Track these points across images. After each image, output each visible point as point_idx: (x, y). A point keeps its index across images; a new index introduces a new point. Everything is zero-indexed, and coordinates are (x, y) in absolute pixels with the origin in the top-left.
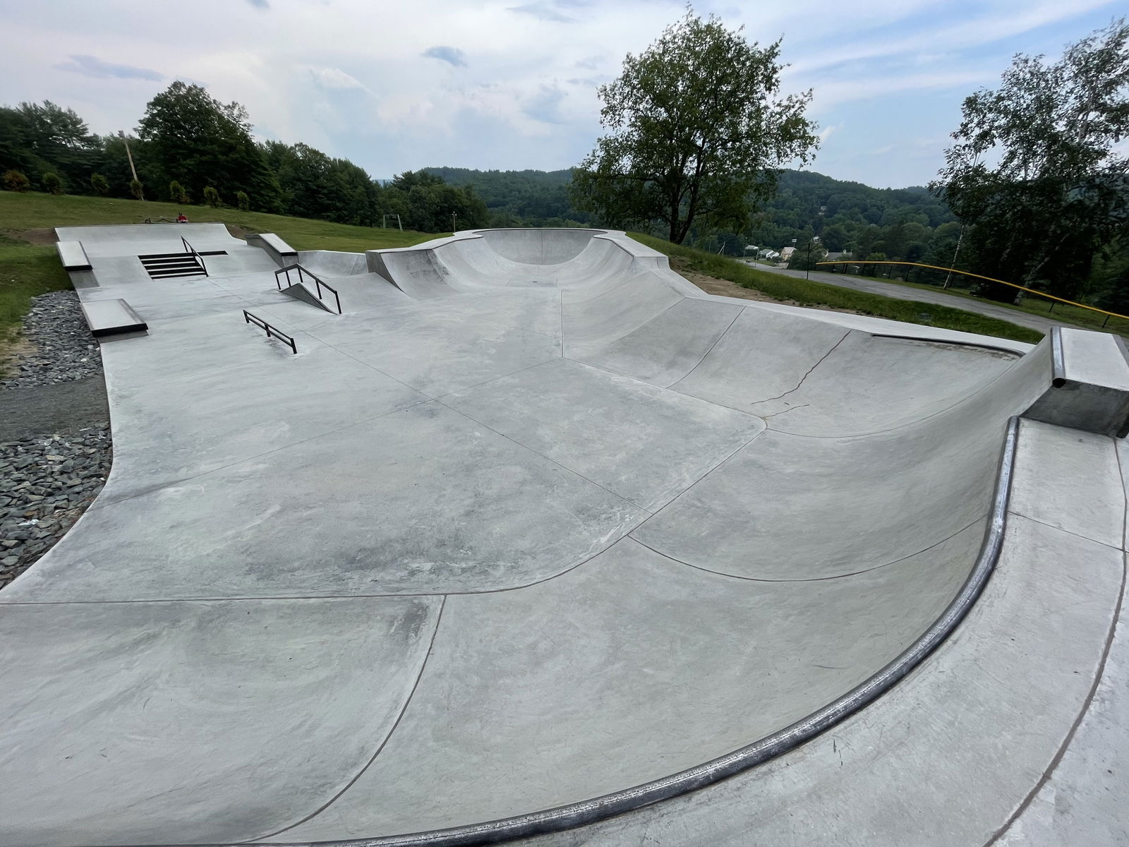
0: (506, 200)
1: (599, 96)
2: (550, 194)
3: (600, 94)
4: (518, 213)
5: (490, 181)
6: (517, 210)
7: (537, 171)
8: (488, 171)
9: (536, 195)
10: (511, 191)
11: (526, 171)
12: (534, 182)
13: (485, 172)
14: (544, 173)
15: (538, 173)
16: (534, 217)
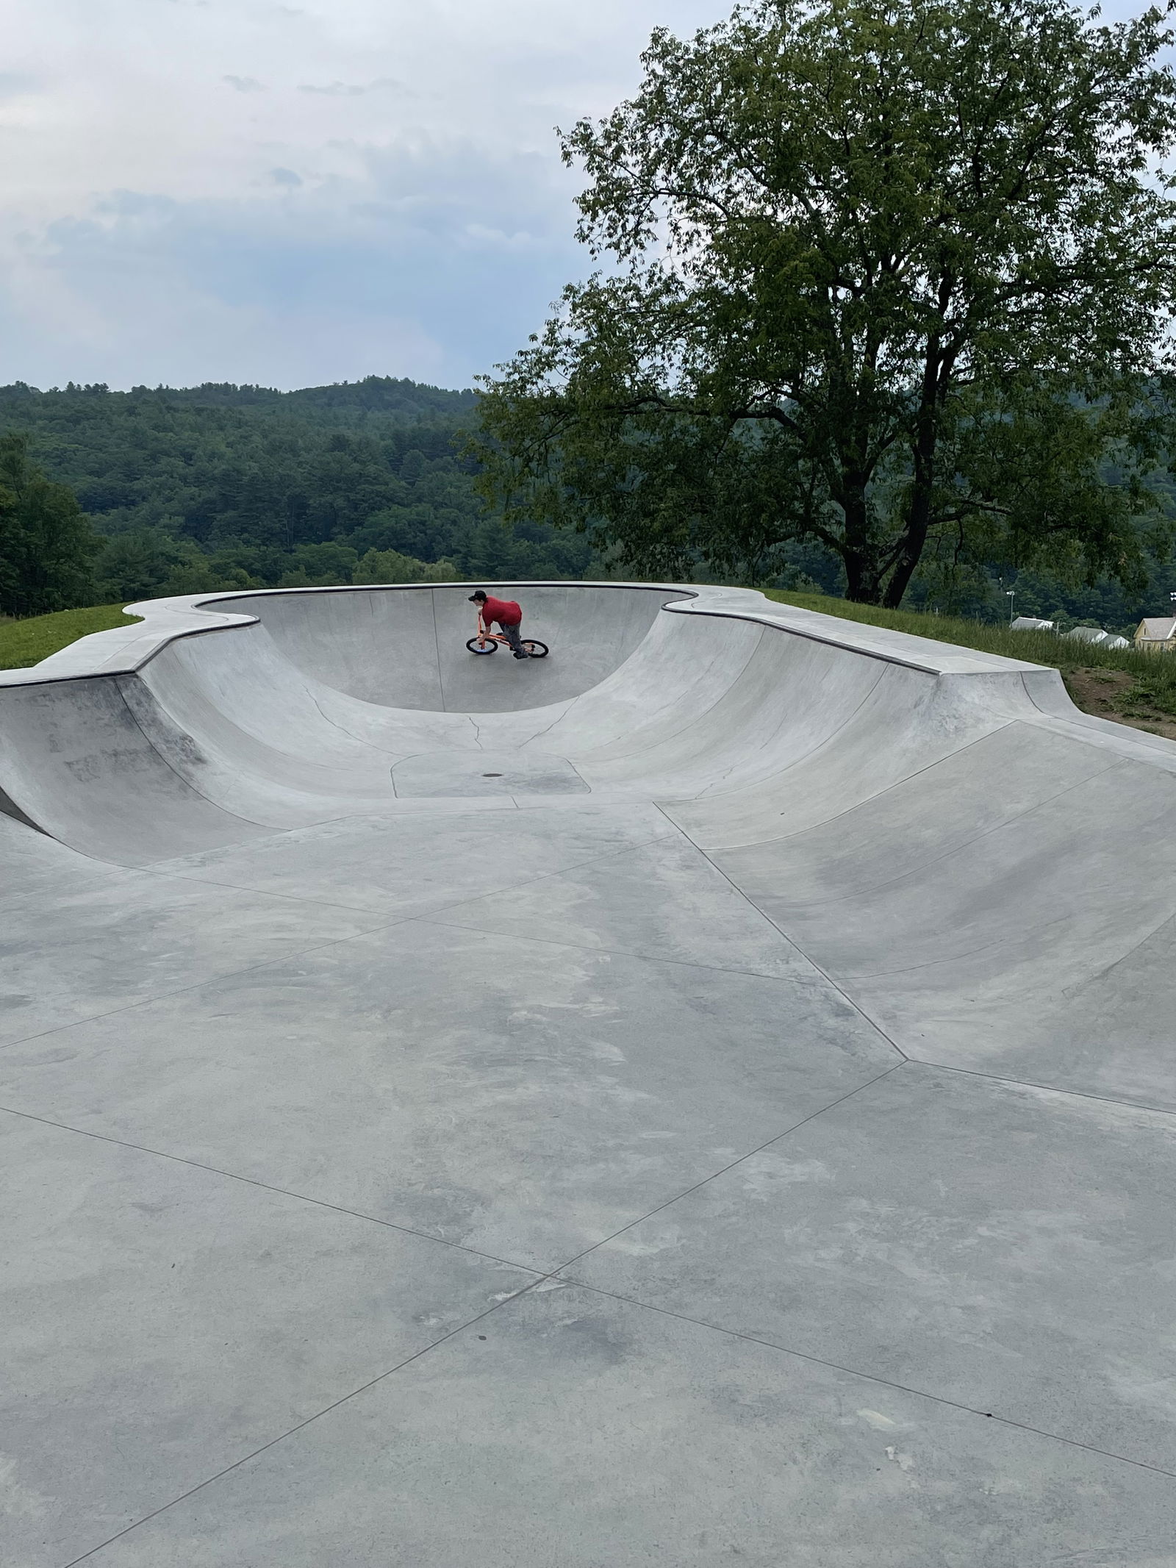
0: (137, 485)
1: (567, 156)
2: (300, 464)
3: (571, 149)
4: (184, 529)
5: (77, 421)
6: (181, 520)
7: (246, 389)
8: (62, 388)
9: (252, 468)
10: (154, 457)
11: (208, 387)
12: (240, 425)
13: (54, 392)
14: (274, 394)
15: (251, 395)
16: (246, 542)
